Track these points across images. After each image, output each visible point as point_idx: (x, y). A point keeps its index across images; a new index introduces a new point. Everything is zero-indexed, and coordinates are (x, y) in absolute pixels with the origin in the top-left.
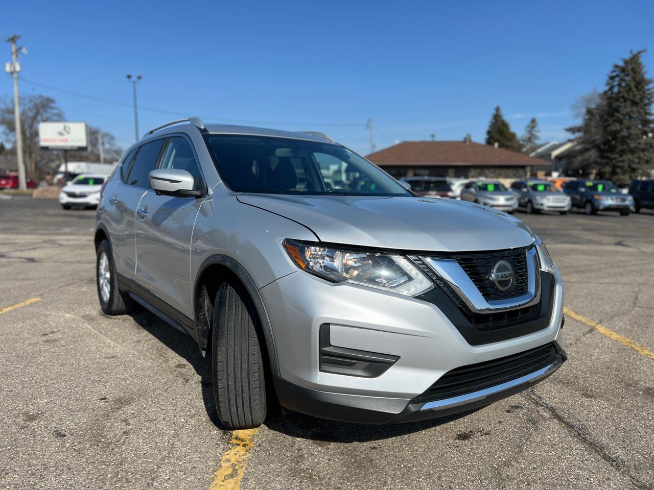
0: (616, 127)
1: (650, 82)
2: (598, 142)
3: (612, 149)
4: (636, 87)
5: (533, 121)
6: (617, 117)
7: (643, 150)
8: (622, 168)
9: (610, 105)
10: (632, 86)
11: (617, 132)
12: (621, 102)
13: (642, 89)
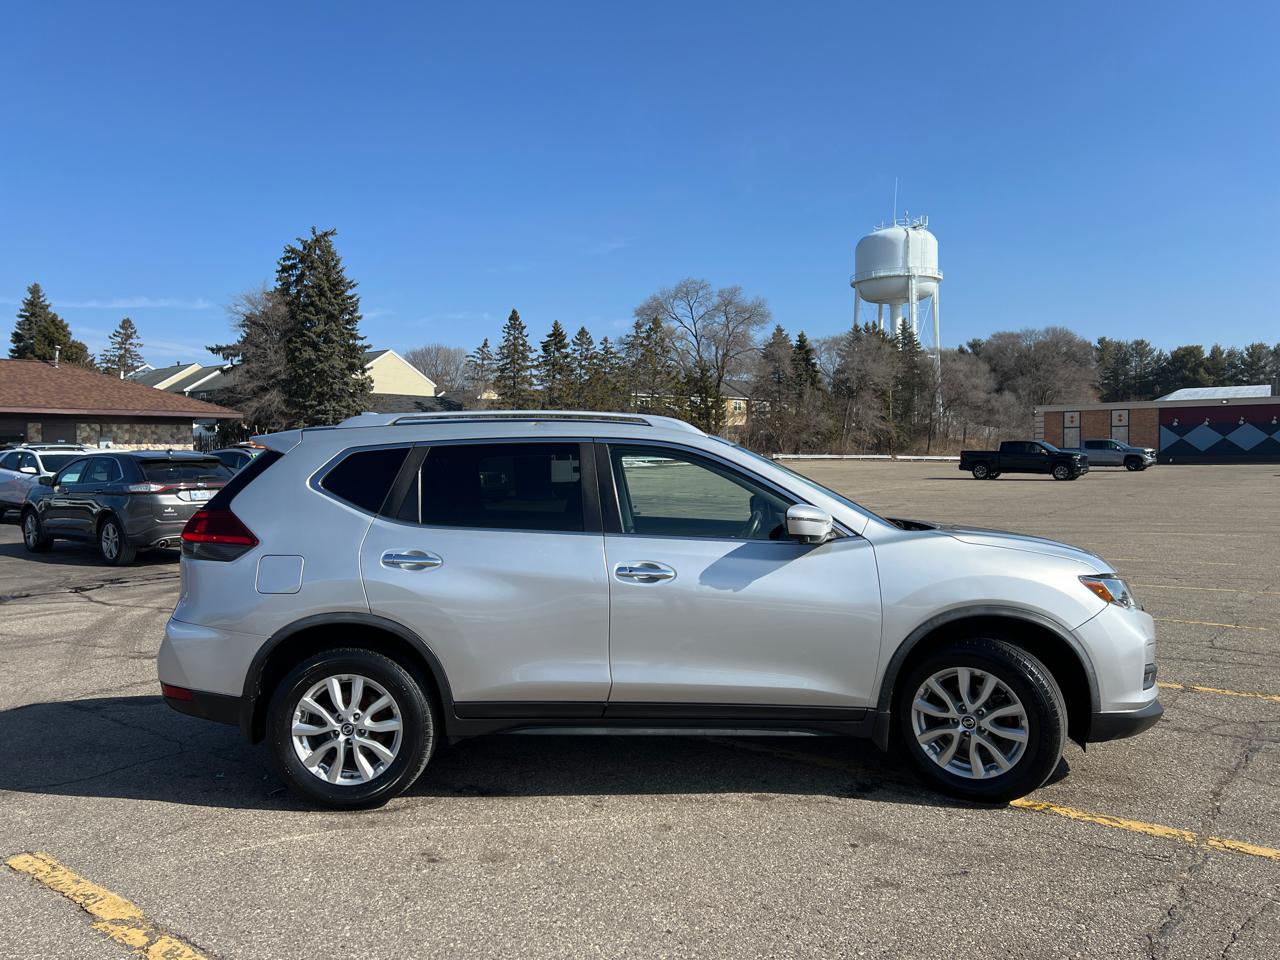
1: (352, 285)
2: (280, 377)
3: (305, 391)
4: (331, 291)
5: (126, 324)
7: (353, 395)
9: (293, 316)
10: (326, 289)
11: (310, 362)
12: (310, 313)
13: (340, 295)
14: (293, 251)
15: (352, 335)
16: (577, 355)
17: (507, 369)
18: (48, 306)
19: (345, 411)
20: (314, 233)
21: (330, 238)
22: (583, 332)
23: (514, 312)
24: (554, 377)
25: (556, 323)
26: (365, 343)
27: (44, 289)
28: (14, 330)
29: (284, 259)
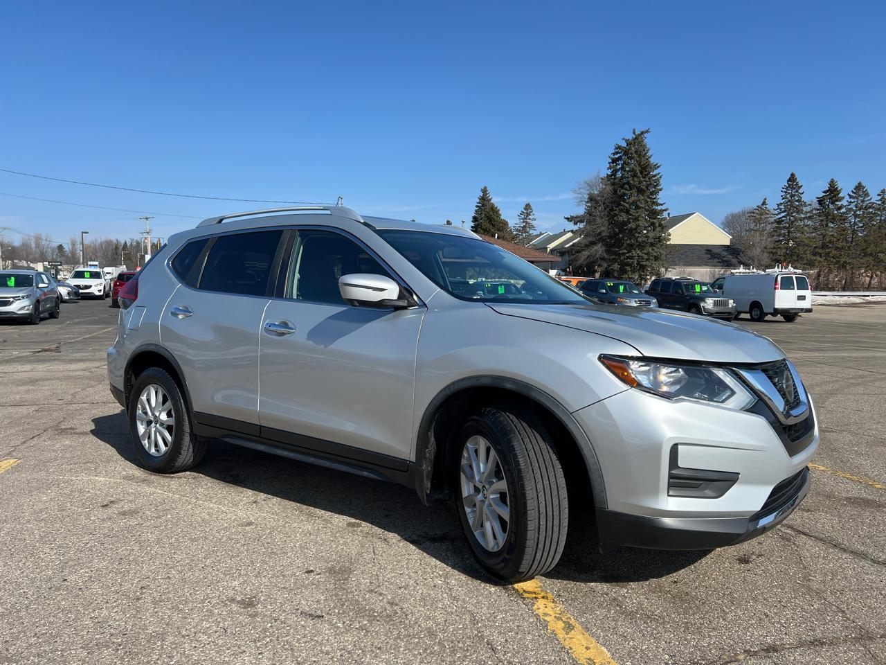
0: (623, 217)
1: (656, 167)
2: (604, 234)
3: (619, 243)
4: (641, 173)
5: (528, 207)
6: (624, 206)
7: (652, 245)
8: (631, 265)
9: (615, 192)
10: (638, 171)
11: (625, 223)
12: (626, 189)
13: (647, 175)
14: (619, 147)
15: (653, 202)
16: (852, 206)
17: (783, 221)
18: (491, 199)
19: (646, 257)
20: (634, 133)
21: (646, 135)
22: (859, 187)
23: (793, 175)
24: (827, 225)
25: (832, 181)
26: (663, 207)
27: (489, 190)
28: (473, 215)
29: (614, 154)
